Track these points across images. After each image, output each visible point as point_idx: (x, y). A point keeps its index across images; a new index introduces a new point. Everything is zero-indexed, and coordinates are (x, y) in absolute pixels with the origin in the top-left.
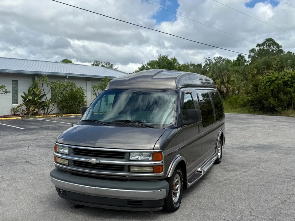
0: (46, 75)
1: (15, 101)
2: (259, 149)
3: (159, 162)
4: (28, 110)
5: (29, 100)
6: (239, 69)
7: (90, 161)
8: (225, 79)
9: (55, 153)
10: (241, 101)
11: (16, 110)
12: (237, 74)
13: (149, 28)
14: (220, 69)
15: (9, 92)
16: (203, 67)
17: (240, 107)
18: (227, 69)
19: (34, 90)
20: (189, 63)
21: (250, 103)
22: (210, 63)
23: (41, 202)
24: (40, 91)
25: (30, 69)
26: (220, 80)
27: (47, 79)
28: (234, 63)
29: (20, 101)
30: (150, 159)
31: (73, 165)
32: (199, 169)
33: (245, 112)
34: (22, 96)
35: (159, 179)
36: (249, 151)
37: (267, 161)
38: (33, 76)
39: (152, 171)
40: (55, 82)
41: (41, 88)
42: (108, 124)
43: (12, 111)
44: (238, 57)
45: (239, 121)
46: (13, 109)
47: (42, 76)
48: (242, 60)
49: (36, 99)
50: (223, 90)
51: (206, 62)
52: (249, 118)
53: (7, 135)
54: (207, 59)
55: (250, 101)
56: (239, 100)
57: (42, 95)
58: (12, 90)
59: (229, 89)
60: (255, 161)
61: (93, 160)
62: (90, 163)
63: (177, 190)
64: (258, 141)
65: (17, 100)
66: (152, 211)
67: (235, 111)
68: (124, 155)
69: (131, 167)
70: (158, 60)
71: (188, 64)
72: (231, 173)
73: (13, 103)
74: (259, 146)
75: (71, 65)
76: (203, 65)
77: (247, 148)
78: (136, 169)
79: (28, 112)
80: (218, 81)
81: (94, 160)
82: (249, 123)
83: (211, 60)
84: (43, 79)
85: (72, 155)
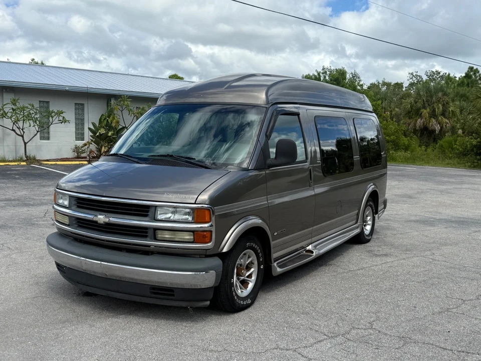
0: (127, 96)
1: (80, 136)
2: (453, 225)
3: (206, 225)
4: (99, 150)
5: (101, 135)
6: (468, 92)
7: (95, 219)
8: (438, 108)
9: (54, 205)
10: (459, 146)
11: (80, 150)
12: (463, 100)
13: (320, 23)
14: (430, 92)
15: (68, 121)
16: (406, 88)
17: (457, 158)
18: (443, 91)
19: (108, 120)
20: (381, 82)
21: (475, 149)
22: (418, 82)
23: (37, 283)
24: (118, 122)
25: (109, 87)
26: (428, 110)
27: (129, 103)
28: (460, 82)
29: (88, 135)
30: (190, 219)
31: (76, 225)
32: (310, 247)
33: (465, 166)
34: (90, 129)
35: (206, 255)
36: (434, 226)
37: (457, 244)
38: (107, 98)
39: (192, 240)
40: (141, 107)
41: (118, 117)
42: (139, 161)
43: (74, 151)
44: (468, 71)
45: (446, 179)
46: (77, 149)
47: (122, 98)
48: (475, 76)
49: (110, 134)
50: (433, 128)
51: (411, 80)
52: (466, 176)
53: (49, 186)
54: (412, 74)
55: (475, 146)
56: (457, 145)
57: (120, 127)
58: (76, 119)
59: (444, 126)
60: (434, 242)
61: (99, 216)
62: (96, 222)
63: (250, 276)
64: (461, 211)
65: (83, 134)
66: (190, 307)
67: (448, 164)
68: (148, 212)
69: (159, 232)
70: (316, 74)
71: (378, 82)
72: (378, 259)
73: (77, 139)
74: (459, 219)
75: (171, 81)
76: (406, 85)
77: (434, 221)
78: (167, 235)
79: (99, 153)
80: (425, 111)
81: (101, 218)
82: (462, 183)
83: (419, 76)
84: (122, 102)
85: (73, 208)
